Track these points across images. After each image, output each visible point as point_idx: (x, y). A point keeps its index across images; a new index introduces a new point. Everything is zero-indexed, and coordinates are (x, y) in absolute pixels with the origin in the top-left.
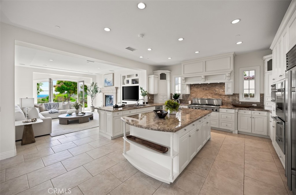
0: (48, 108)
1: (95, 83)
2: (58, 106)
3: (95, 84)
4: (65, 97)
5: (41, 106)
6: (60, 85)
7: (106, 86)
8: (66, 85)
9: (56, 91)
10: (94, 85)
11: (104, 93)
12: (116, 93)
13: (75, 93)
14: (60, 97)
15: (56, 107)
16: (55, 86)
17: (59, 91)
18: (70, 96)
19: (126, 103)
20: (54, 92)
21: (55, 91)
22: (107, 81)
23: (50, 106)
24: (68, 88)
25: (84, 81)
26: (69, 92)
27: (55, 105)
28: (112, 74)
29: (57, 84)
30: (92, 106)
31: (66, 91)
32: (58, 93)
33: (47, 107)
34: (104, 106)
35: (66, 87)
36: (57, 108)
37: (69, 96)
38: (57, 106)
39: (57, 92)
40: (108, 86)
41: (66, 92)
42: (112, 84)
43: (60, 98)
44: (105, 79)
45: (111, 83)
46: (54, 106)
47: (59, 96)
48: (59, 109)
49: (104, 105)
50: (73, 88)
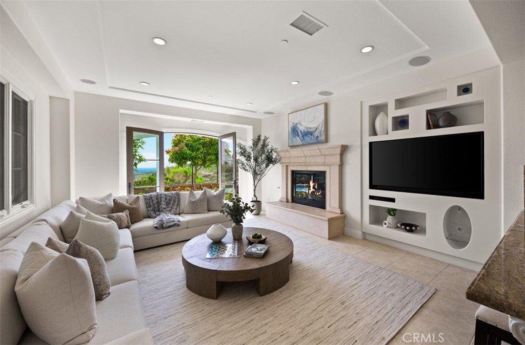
0: (154, 210)
1: (262, 138)
2: (179, 201)
3: (264, 141)
4: (186, 172)
5: (134, 206)
6: (177, 148)
7: (296, 144)
8: (189, 149)
9: (171, 160)
10: (262, 142)
11: (287, 166)
12: (341, 166)
13: (204, 166)
14: (177, 172)
15: (173, 205)
16: (168, 152)
17: (176, 162)
18: (196, 171)
19: (393, 200)
20: (167, 164)
21: (169, 160)
22: (301, 128)
23: (159, 203)
24: (194, 154)
25: (235, 133)
26: (194, 164)
27: (170, 200)
28: (323, 105)
29: (173, 146)
30: (255, 199)
31: (190, 161)
32: (174, 165)
33: (150, 207)
34: (287, 201)
35: (190, 152)
36: (175, 207)
37: (194, 173)
38: (176, 203)
39: (172, 162)
40: (303, 145)
41: (189, 163)
42: (323, 138)
43: (177, 175)
44: (291, 125)
45: (317, 134)
46: (168, 204)
47: (175, 171)
48: (181, 212)
49: (287, 199)
50: (202, 155)
